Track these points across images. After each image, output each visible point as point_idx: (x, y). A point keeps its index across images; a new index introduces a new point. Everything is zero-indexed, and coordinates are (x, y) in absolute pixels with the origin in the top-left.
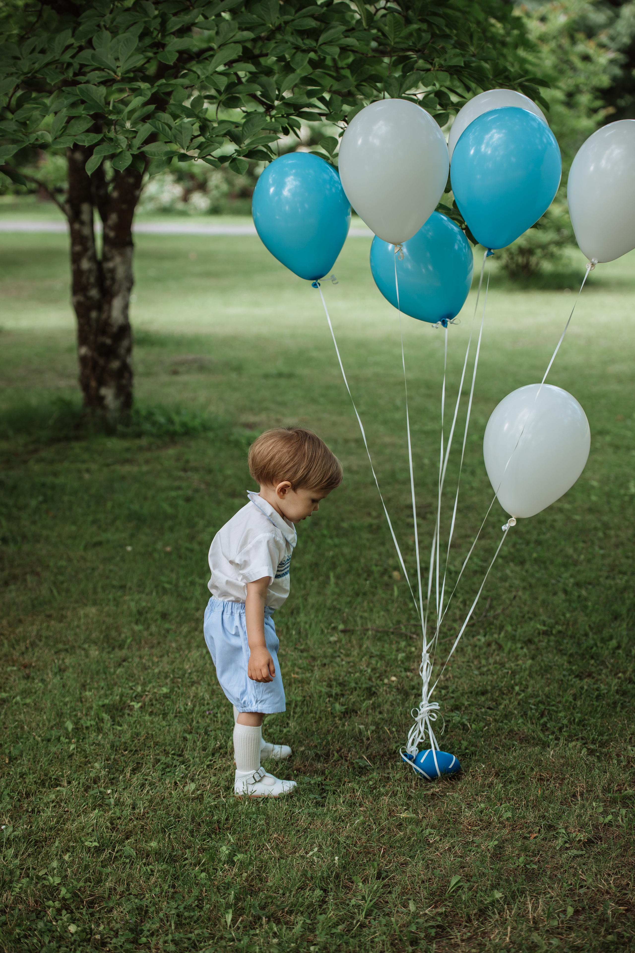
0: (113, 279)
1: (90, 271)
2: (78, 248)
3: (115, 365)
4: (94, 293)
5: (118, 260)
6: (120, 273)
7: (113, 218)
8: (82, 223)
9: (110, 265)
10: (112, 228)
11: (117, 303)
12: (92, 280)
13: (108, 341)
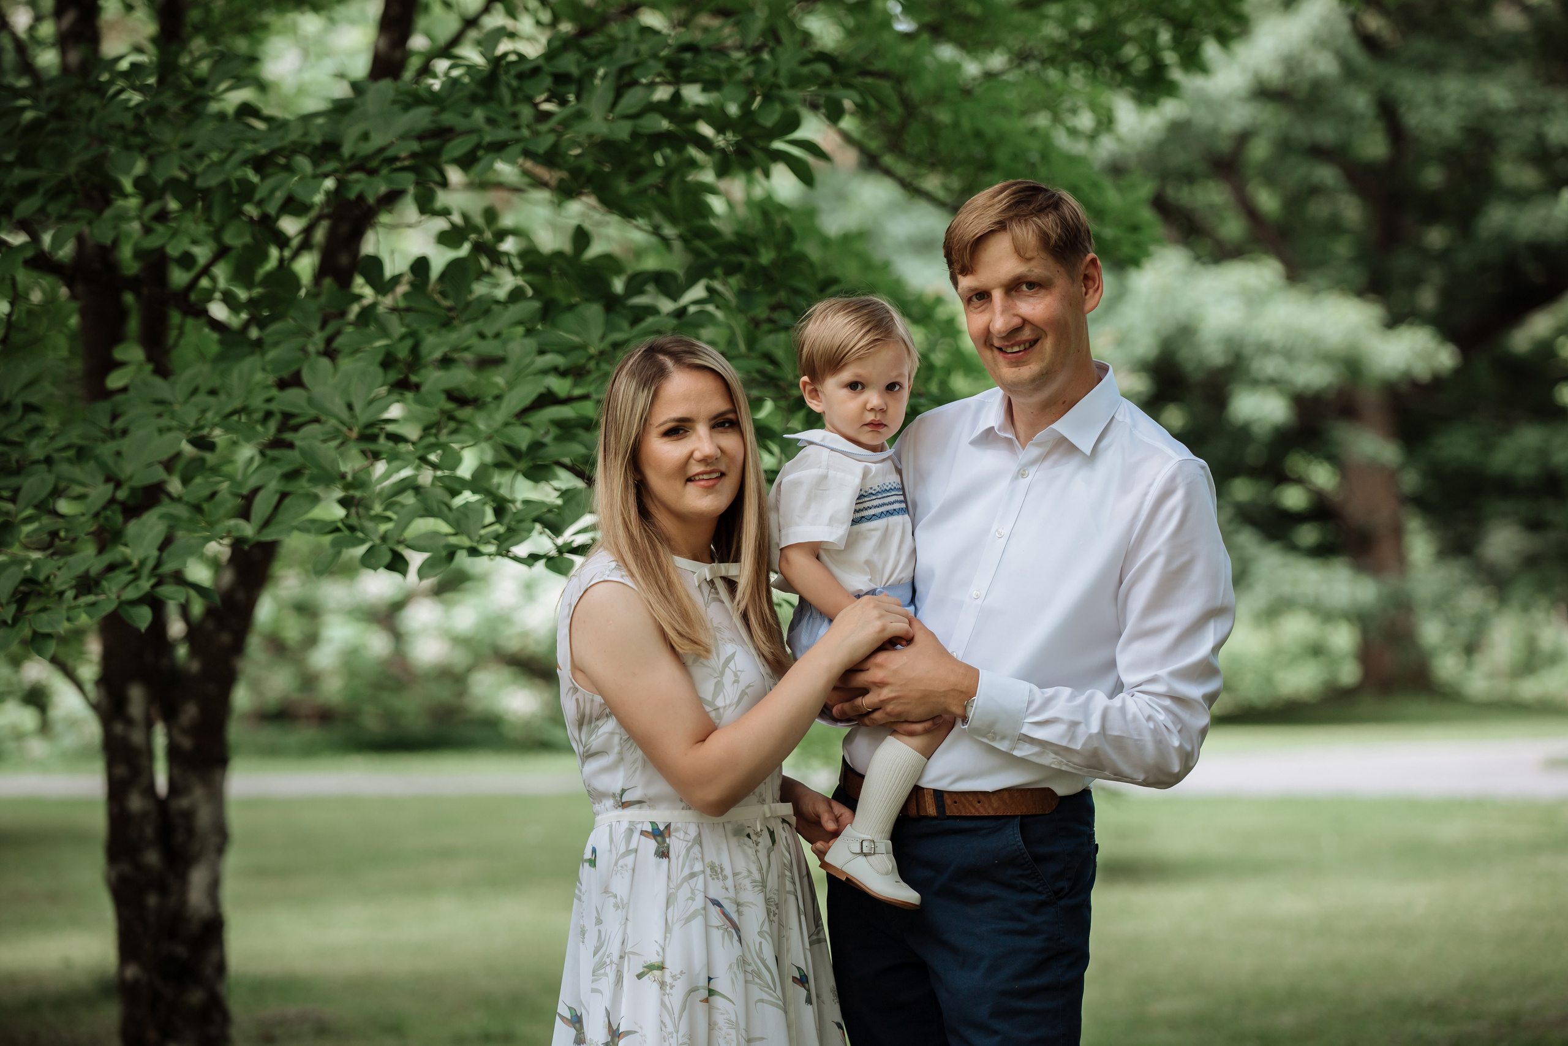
0: (190, 831)
1: (145, 814)
2: (121, 771)
3: (196, 997)
4: (152, 858)
5: (199, 793)
6: (204, 817)
7: (190, 712)
8: (129, 722)
9: (184, 803)
10: (185, 732)
11: (198, 878)
12: (149, 831)
13: (181, 951)
